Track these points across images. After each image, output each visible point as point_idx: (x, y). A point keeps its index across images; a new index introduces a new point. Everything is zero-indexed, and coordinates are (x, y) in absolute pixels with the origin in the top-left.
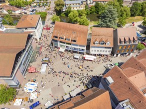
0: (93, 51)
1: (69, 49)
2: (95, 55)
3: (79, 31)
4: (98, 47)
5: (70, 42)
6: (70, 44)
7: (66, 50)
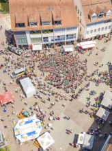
0: (88, 32)
1: (50, 41)
2: (91, 39)
3: (59, 5)
4: (96, 24)
5: (50, 26)
6: (52, 31)
7: (45, 46)
